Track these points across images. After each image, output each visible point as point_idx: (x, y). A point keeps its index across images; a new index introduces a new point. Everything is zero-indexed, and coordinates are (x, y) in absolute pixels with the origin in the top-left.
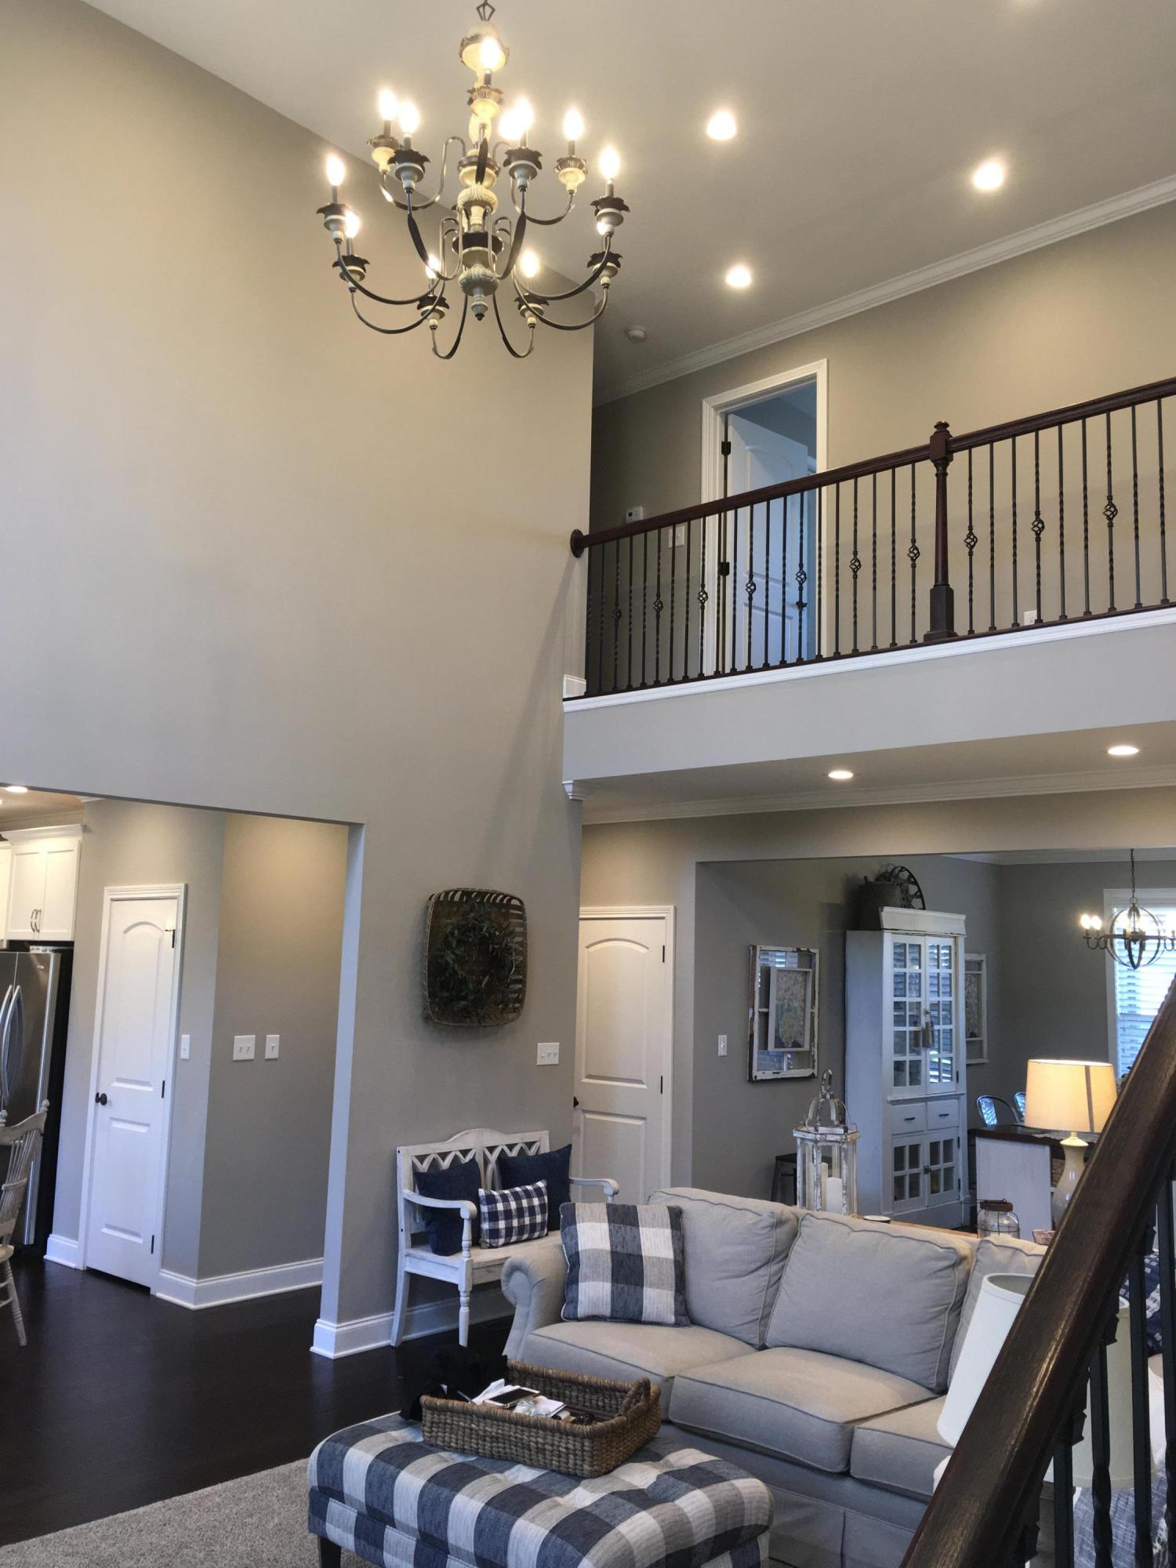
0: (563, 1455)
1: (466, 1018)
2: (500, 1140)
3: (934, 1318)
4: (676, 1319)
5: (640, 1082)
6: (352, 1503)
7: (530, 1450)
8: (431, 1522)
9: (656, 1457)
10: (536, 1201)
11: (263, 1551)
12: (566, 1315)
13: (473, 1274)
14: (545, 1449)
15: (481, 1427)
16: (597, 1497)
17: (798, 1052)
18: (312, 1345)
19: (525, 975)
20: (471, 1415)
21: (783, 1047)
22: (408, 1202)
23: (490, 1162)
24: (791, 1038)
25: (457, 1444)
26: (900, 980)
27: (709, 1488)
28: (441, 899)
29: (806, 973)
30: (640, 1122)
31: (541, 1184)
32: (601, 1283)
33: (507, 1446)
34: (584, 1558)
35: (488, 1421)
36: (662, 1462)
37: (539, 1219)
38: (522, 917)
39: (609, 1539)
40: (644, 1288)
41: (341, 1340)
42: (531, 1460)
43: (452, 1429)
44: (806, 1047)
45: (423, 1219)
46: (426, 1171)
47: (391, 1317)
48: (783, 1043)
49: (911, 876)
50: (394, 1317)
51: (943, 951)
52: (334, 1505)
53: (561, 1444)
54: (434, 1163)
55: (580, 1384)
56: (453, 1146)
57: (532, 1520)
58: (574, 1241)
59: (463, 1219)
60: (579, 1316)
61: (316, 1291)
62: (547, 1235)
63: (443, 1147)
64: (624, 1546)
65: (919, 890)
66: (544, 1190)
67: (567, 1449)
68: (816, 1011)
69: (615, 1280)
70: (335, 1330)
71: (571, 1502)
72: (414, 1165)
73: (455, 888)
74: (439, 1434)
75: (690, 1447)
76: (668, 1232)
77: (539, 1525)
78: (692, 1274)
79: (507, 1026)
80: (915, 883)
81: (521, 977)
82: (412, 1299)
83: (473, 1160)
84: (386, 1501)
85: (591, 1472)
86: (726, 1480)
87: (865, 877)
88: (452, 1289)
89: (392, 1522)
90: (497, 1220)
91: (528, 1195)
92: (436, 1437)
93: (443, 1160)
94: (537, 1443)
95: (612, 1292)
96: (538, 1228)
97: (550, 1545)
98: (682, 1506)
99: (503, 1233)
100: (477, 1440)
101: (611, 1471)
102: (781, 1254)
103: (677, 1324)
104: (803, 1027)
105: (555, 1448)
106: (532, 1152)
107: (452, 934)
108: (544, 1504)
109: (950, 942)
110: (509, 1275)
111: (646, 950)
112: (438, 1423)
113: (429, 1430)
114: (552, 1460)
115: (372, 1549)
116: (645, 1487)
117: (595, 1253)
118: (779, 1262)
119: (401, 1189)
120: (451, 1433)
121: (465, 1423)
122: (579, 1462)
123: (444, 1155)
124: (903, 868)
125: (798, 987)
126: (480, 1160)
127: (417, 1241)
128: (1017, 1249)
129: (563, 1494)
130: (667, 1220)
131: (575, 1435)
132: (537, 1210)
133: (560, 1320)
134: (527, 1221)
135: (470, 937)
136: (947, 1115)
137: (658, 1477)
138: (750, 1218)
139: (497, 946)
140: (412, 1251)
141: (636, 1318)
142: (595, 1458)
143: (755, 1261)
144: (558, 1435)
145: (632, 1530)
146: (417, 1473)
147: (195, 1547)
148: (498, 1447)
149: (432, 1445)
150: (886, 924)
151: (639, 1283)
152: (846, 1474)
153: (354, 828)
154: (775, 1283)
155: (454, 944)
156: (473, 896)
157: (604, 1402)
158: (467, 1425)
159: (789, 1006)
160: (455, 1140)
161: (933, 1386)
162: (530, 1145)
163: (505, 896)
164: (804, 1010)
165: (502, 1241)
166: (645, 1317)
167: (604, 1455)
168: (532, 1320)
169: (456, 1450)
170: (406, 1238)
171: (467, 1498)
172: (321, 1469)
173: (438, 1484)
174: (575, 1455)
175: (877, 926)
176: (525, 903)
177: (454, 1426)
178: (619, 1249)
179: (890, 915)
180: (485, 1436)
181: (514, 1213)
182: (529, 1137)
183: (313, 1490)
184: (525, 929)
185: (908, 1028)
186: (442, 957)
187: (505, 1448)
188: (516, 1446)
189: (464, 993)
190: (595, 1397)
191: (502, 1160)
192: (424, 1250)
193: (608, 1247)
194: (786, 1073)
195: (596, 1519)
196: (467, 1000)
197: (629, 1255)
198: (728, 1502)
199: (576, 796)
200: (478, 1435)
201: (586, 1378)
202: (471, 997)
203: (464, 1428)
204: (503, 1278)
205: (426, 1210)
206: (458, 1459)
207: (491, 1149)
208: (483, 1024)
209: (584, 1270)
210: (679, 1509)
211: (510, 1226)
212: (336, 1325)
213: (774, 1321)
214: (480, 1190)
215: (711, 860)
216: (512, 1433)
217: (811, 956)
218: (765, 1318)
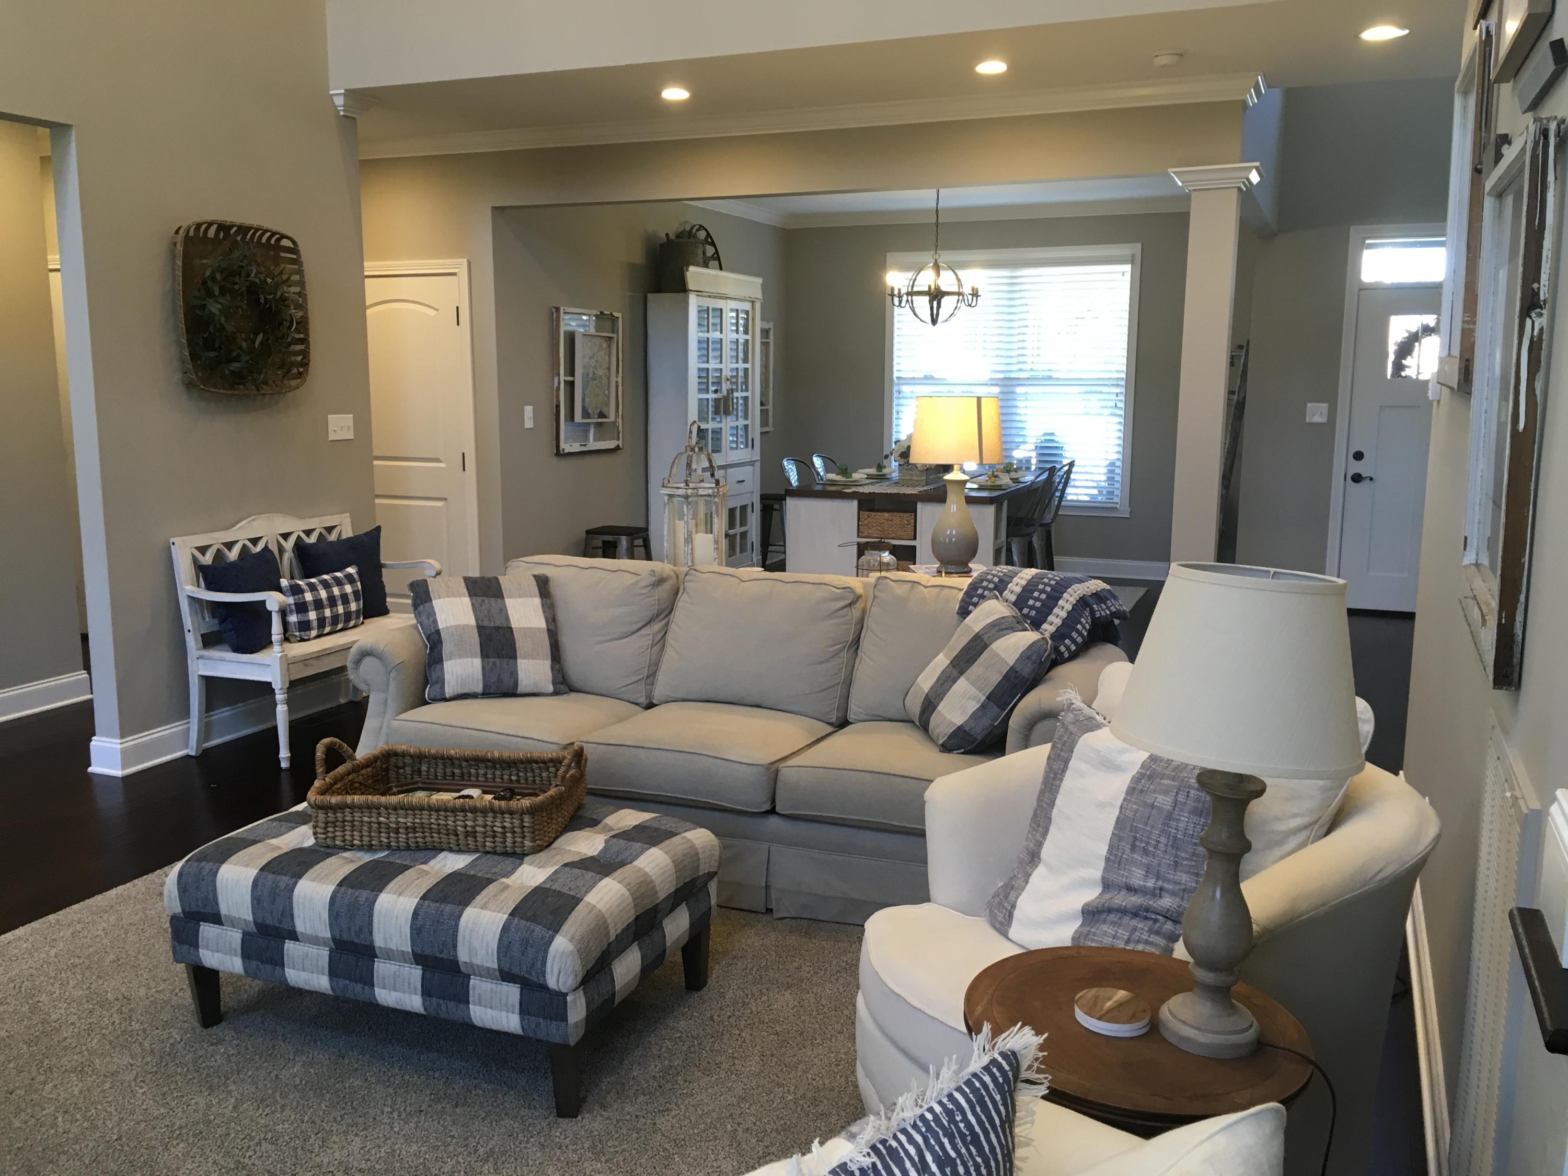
0: (499, 835)
1: (239, 384)
2: (296, 526)
3: (833, 657)
4: (555, 689)
5: (437, 460)
6: (233, 923)
7: (457, 835)
8: (349, 928)
9: (593, 823)
10: (348, 589)
11: (107, 991)
12: (432, 696)
13: (288, 669)
14: (476, 832)
15: (393, 819)
16: (549, 871)
17: (601, 423)
18: (90, 765)
19: (306, 331)
20: (378, 808)
21: (589, 418)
22: (193, 600)
23: (285, 551)
24: (597, 408)
25: (361, 841)
26: (704, 345)
27: (663, 845)
28: (191, 233)
29: (610, 338)
30: (440, 504)
31: (351, 570)
32: (469, 660)
33: (426, 834)
34: (557, 936)
35: (400, 812)
36: (600, 826)
37: (353, 606)
38: (297, 262)
39: (580, 912)
40: (519, 661)
41: (127, 757)
42: (458, 845)
43: (353, 826)
44: (612, 418)
45: (214, 617)
46: (210, 563)
47: (185, 726)
48: (589, 414)
49: (708, 235)
50: (190, 725)
51: (741, 315)
52: (207, 930)
53: (497, 824)
54: (219, 555)
55: (489, 761)
56: (241, 533)
57: (484, 907)
58: (431, 619)
59: (270, 612)
60: (447, 696)
61: (87, 709)
62: (363, 623)
63: (228, 536)
64: (597, 916)
65: (717, 252)
66: (356, 576)
67: (504, 827)
68: (620, 380)
69: (484, 655)
70: (119, 746)
71: (519, 882)
72: (194, 557)
73: (209, 219)
74: (337, 833)
75: (623, 808)
76: (537, 601)
77: (494, 911)
78: (566, 640)
79: (290, 395)
80: (713, 244)
81: (302, 336)
82: (210, 704)
83: (266, 548)
84: (283, 914)
85: (533, 848)
86: (676, 834)
87: (667, 235)
88: (265, 688)
89: (293, 936)
90: (307, 611)
91: (339, 582)
92: (334, 838)
93: (230, 550)
94: (466, 826)
95: (483, 668)
96: (354, 616)
97: (513, 930)
98: (642, 866)
99: (315, 624)
100: (389, 833)
101: (551, 843)
102: (666, 610)
103: (556, 693)
104: (608, 396)
105: (489, 828)
106: (333, 537)
107: (213, 279)
108: (491, 888)
109: (747, 306)
110: (358, 662)
111: (435, 312)
112: (333, 823)
113: (322, 831)
114: (485, 842)
115: (269, 967)
116: (596, 853)
117: (461, 629)
118: (664, 618)
119: (181, 586)
120: (353, 831)
121: (369, 817)
122: (519, 840)
123: (230, 545)
124: (701, 226)
125: (602, 353)
126: (274, 548)
127: (208, 641)
128: (915, 582)
129: (508, 874)
130: (535, 590)
131: (511, 813)
132: (351, 597)
133: (424, 703)
134: (341, 609)
135: (236, 283)
136: (743, 481)
137: (606, 842)
138: (630, 579)
139: (271, 297)
140: (206, 653)
141: (511, 691)
142: (537, 833)
143: (638, 622)
144: (491, 815)
145: (602, 899)
146: (320, 879)
147: (14, 1002)
148: (416, 837)
149: (328, 847)
150: (691, 285)
151: (512, 654)
152: (772, 811)
153: (59, 130)
154: (661, 641)
155: (217, 291)
156: (232, 231)
157: (519, 776)
158: (373, 820)
159: (594, 374)
160: (240, 528)
161: (833, 720)
162: (330, 529)
163: (274, 234)
164: (609, 379)
165: (314, 633)
166: (520, 690)
167: (546, 829)
168: (392, 706)
169: (361, 848)
170: (196, 640)
171: (395, 897)
172: (184, 892)
173: (352, 888)
174: (514, 832)
175: (682, 288)
176: (299, 243)
177: (356, 823)
178: (486, 623)
179: (695, 275)
180: (398, 829)
181: (325, 602)
182: (329, 521)
183: (174, 919)
184: (302, 276)
185: (711, 396)
186: (203, 307)
187: (424, 838)
188: (439, 833)
189: (234, 354)
190: (506, 772)
191: (300, 547)
192: (220, 650)
193: (472, 622)
194: (593, 445)
195: (559, 894)
196: (240, 362)
197: (498, 628)
198: (685, 855)
199: (349, 112)
200: (388, 828)
201: (497, 755)
202: (245, 358)
203: (370, 823)
204: (349, 665)
205: (215, 607)
206: (367, 857)
207: (286, 536)
208: (262, 392)
209: (447, 648)
210: (640, 869)
211: (321, 616)
212: (119, 741)
213: (661, 678)
214: (282, 580)
215: (508, 204)
216: (432, 821)
217: (613, 319)
218: (652, 675)
